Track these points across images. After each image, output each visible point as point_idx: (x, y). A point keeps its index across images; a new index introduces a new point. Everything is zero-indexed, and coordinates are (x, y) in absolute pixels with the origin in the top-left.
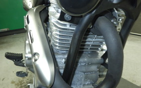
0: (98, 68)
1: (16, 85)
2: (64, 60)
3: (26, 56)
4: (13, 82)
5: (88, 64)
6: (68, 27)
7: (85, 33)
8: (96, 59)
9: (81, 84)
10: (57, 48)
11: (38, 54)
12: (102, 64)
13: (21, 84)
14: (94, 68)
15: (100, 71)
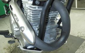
0: (56, 30)
1: (7, 49)
2: (37, 29)
3: (14, 30)
4: (4, 48)
5: (51, 28)
6: (37, 9)
7: (48, 11)
8: (54, 25)
9: (48, 40)
10: (32, 22)
11: (23, 27)
12: (58, 27)
13: (10, 49)
14: (54, 30)
15: (57, 32)
